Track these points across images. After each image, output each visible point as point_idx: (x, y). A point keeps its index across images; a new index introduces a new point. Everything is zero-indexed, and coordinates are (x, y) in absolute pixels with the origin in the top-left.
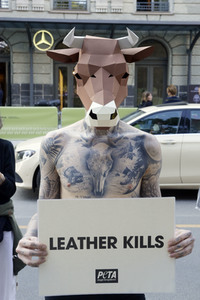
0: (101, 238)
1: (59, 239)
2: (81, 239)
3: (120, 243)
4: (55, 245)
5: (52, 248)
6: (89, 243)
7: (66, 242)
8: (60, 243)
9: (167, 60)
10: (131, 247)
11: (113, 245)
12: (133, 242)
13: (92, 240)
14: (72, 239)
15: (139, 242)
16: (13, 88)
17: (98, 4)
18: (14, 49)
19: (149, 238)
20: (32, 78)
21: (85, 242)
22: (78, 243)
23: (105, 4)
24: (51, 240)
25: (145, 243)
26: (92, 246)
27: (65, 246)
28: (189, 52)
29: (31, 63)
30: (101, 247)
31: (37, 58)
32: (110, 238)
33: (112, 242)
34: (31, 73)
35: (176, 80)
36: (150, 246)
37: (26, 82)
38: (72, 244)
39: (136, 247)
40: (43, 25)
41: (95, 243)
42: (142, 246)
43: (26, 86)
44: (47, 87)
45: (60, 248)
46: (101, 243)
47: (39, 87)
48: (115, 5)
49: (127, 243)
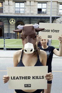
1: (14, 77)
3: (31, 78)
5: (12, 79)
6: (22, 78)
8: (14, 78)
12: (35, 78)
13: (23, 77)
14: (17, 77)
15: (37, 78)
16: (4, 34)
17: (27, 12)
18: (5, 24)
20: (9, 32)
22: (19, 78)
23: (29, 12)
24: (11, 77)
26: (23, 79)
27: (16, 79)
29: (9, 28)
31: (11, 26)
32: (28, 77)
33: (29, 78)
34: (9, 30)
36: (40, 78)
37: (8, 33)
39: (36, 79)
41: (24, 78)
42: (38, 79)
43: (8, 34)
44: (13, 34)
45: (14, 79)
46: (26, 78)
47: (11, 34)
48: (32, 12)
49: (33, 78)
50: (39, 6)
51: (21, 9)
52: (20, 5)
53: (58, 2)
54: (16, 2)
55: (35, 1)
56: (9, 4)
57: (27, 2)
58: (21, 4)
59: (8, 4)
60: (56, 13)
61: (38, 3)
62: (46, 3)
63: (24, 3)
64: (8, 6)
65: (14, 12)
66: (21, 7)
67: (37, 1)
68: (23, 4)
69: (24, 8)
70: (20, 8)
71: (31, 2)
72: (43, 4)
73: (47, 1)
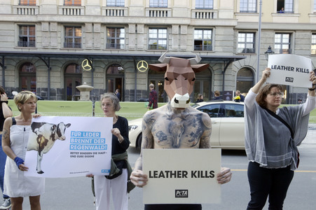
0: (178, 172)
1: (155, 172)
2: (167, 172)
3: (189, 175)
4: (152, 175)
5: (150, 177)
6: (171, 174)
7: (159, 173)
8: (155, 174)
9: (211, 77)
10: (196, 177)
11: (185, 175)
12: (197, 174)
13: (173, 173)
14: (162, 172)
15: (200, 174)
16: (126, 92)
17: (173, 47)
18: (127, 71)
19: (206, 172)
20: (136, 87)
21: (169, 173)
22: (165, 174)
23: (177, 47)
24: (150, 172)
25: (204, 175)
26: (173, 176)
27: (158, 176)
28: (223, 73)
29: (136, 78)
30: (178, 177)
31: (139, 76)
32: (183, 172)
33: (185, 174)
34: (135, 84)
35: (216, 88)
36: (206, 177)
37: (132, 89)
38: (162, 175)
39: (199, 177)
40: (143, 57)
41: (175, 174)
42: (202, 177)
43: (133, 91)
44: (144, 91)
45: (155, 177)
46: (178, 174)
47: (140, 91)
48: (182, 47)
49: (193, 174)
50: (198, 35)
51: (159, 41)
52: (158, 33)
53: (235, 28)
54: (150, 28)
55: (189, 26)
56: (136, 31)
57: (173, 26)
58: (160, 30)
59: (134, 32)
60: (232, 50)
61: (195, 29)
62: (212, 30)
63: (166, 28)
64: (134, 36)
65: (146, 48)
66: (159, 37)
67: (194, 26)
68: (165, 31)
69: (166, 39)
70: (158, 39)
71: (181, 27)
72: (205, 32)
73: (214, 26)
